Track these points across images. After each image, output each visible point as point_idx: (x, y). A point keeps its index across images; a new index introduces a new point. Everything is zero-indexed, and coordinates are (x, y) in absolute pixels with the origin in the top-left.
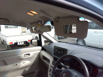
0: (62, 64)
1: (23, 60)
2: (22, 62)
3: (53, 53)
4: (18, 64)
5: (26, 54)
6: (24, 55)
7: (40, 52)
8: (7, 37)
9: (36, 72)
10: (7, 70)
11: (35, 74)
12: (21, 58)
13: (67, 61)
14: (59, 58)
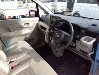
0: (56, 28)
1: (24, 29)
2: (23, 31)
3: (49, 22)
4: (20, 31)
5: (26, 24)
6: (24, 24)
7: (38, 23)
8: (4, 10)
9: (35, 39)
10: (12, 35)
11: (35, 40)
12: (22, 26)
13: (60, 27)
14: (52, 25)
